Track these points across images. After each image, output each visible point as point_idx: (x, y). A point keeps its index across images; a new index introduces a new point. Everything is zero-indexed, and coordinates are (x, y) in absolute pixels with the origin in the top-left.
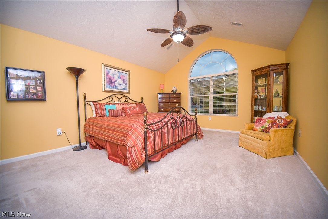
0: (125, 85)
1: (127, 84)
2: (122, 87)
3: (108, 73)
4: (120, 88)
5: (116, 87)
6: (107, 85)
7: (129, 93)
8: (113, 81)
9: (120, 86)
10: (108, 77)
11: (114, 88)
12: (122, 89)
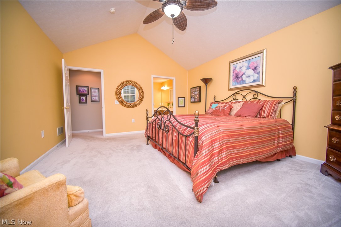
0: (257, 74)
1: (260, 72)
2: (252, 79)
3: (235, 68)
4: (248, 82)
5: (244, 82)
6: (233, 82)
7: (261, 86)
8: (240, 76)
9: (249, 79)
10: (234, 73)
11: (240, 84)
12: (251, 83)
